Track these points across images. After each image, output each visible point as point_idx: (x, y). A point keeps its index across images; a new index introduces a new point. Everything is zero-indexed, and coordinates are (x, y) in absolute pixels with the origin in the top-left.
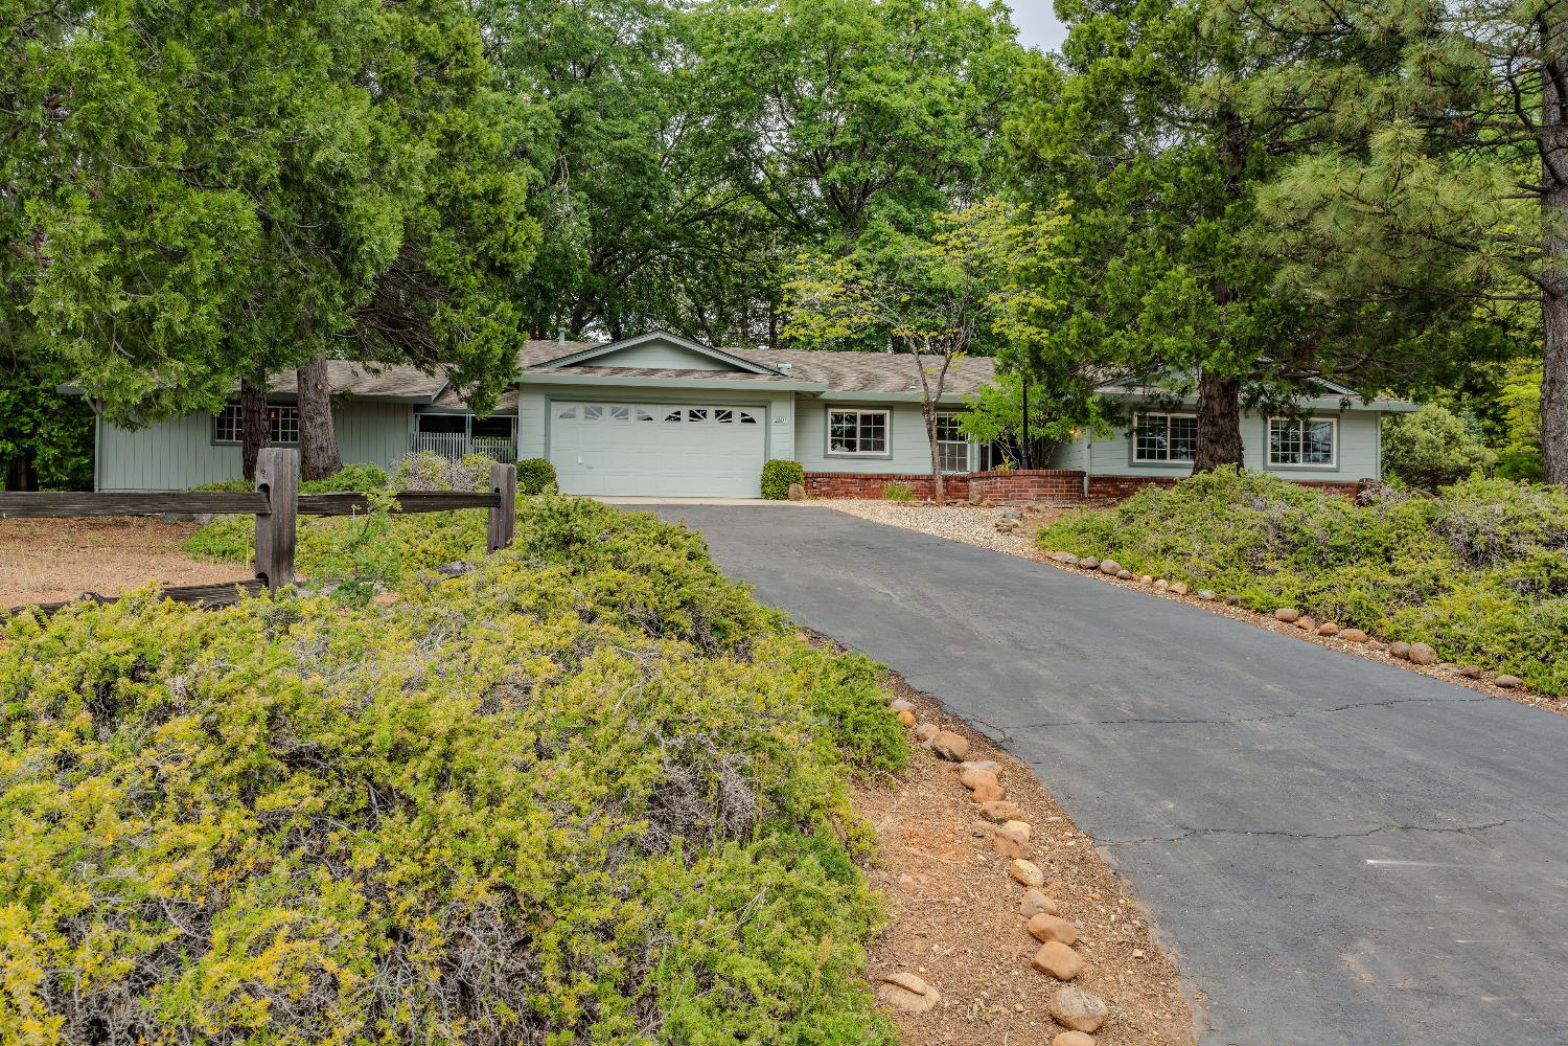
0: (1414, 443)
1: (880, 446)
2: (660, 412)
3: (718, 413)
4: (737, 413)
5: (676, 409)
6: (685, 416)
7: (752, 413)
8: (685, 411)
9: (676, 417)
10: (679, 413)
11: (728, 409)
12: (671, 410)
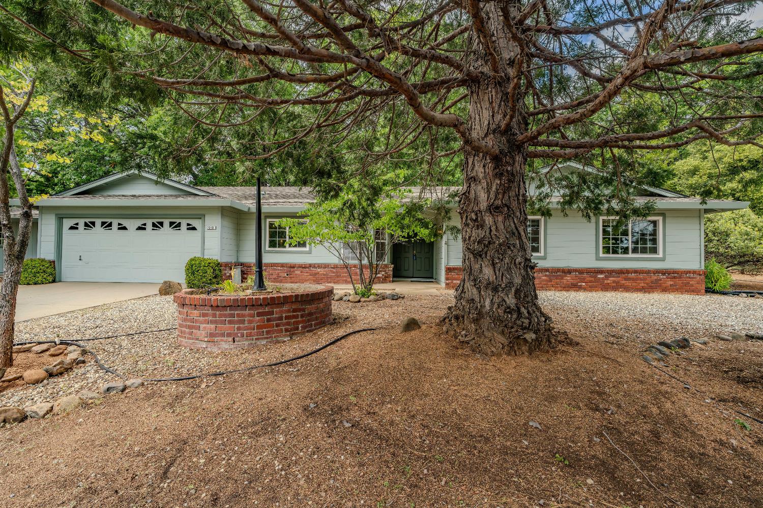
0: (728, 235)
2: (132, 224)
3: (171, 224)
4: (184, 223)
5: (143, 221)
6: (149, 226)
7: (194, 223)
8: (149, 223)
9: (142, 228)
10: (145, 224)
11: (178, 221)
12: (139, 223)
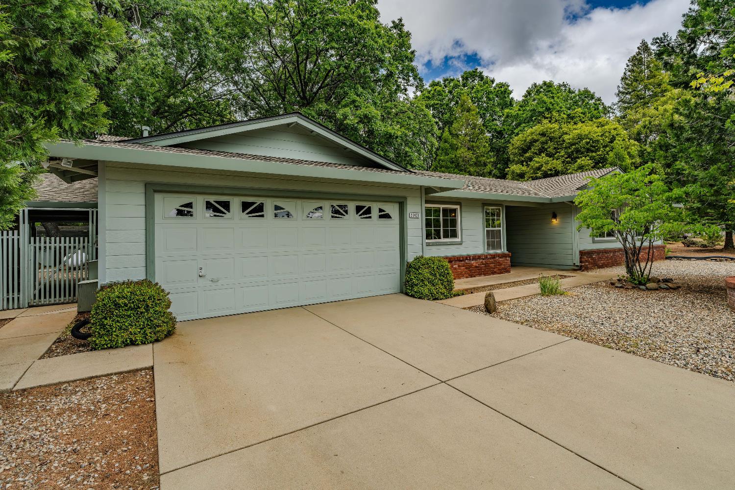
1: (454, 234)
